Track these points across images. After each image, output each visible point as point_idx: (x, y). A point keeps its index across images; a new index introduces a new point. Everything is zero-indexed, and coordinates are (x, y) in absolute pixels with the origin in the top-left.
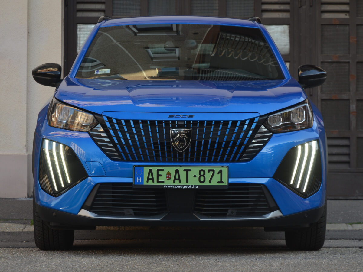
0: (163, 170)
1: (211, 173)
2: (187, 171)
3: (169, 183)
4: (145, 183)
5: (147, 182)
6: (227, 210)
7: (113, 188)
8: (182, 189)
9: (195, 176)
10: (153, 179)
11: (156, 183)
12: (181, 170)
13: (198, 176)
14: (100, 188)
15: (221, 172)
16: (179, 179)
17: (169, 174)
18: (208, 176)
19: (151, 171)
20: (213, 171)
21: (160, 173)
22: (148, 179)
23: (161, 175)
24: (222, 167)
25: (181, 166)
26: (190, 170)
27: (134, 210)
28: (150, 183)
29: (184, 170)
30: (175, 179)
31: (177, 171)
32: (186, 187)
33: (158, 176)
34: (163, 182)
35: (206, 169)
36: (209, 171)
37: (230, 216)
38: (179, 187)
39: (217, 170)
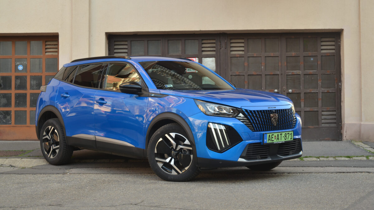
0: (273, 135)
1: (288, 134)
2: (281, 134)
3: (275, 141)
4: (268, 142)
5: (268, 141)
6: (289, 152)
7: (254, 146)
8: (279, 143)
9: (283, 137)
10: (270, 140)
11: (271, 142)
12: (279, 134)
13: (284, 136)
14: (249, 146)
15: (291, 134)
16: (278, 139)
17: (275, 136)
18: (287, 136)
19: (269, 136)
20: (289, 133)
21: (273, 136)
22: (269, 140)
23: (273, 138)
24: (292, 131)
25: (279, 132)
26: (282, 134)
27: (260, 156)
28: (269, 142)
29: (280, 134)
30: (277, 139)
31: (278, 135)
32: (281, 142)
33: (272, 138)
34: (273, 141)
35: (287, 133)
36: (288, 133)
37: (291, 155)
38: (279, 142)
39: (290, 133)
